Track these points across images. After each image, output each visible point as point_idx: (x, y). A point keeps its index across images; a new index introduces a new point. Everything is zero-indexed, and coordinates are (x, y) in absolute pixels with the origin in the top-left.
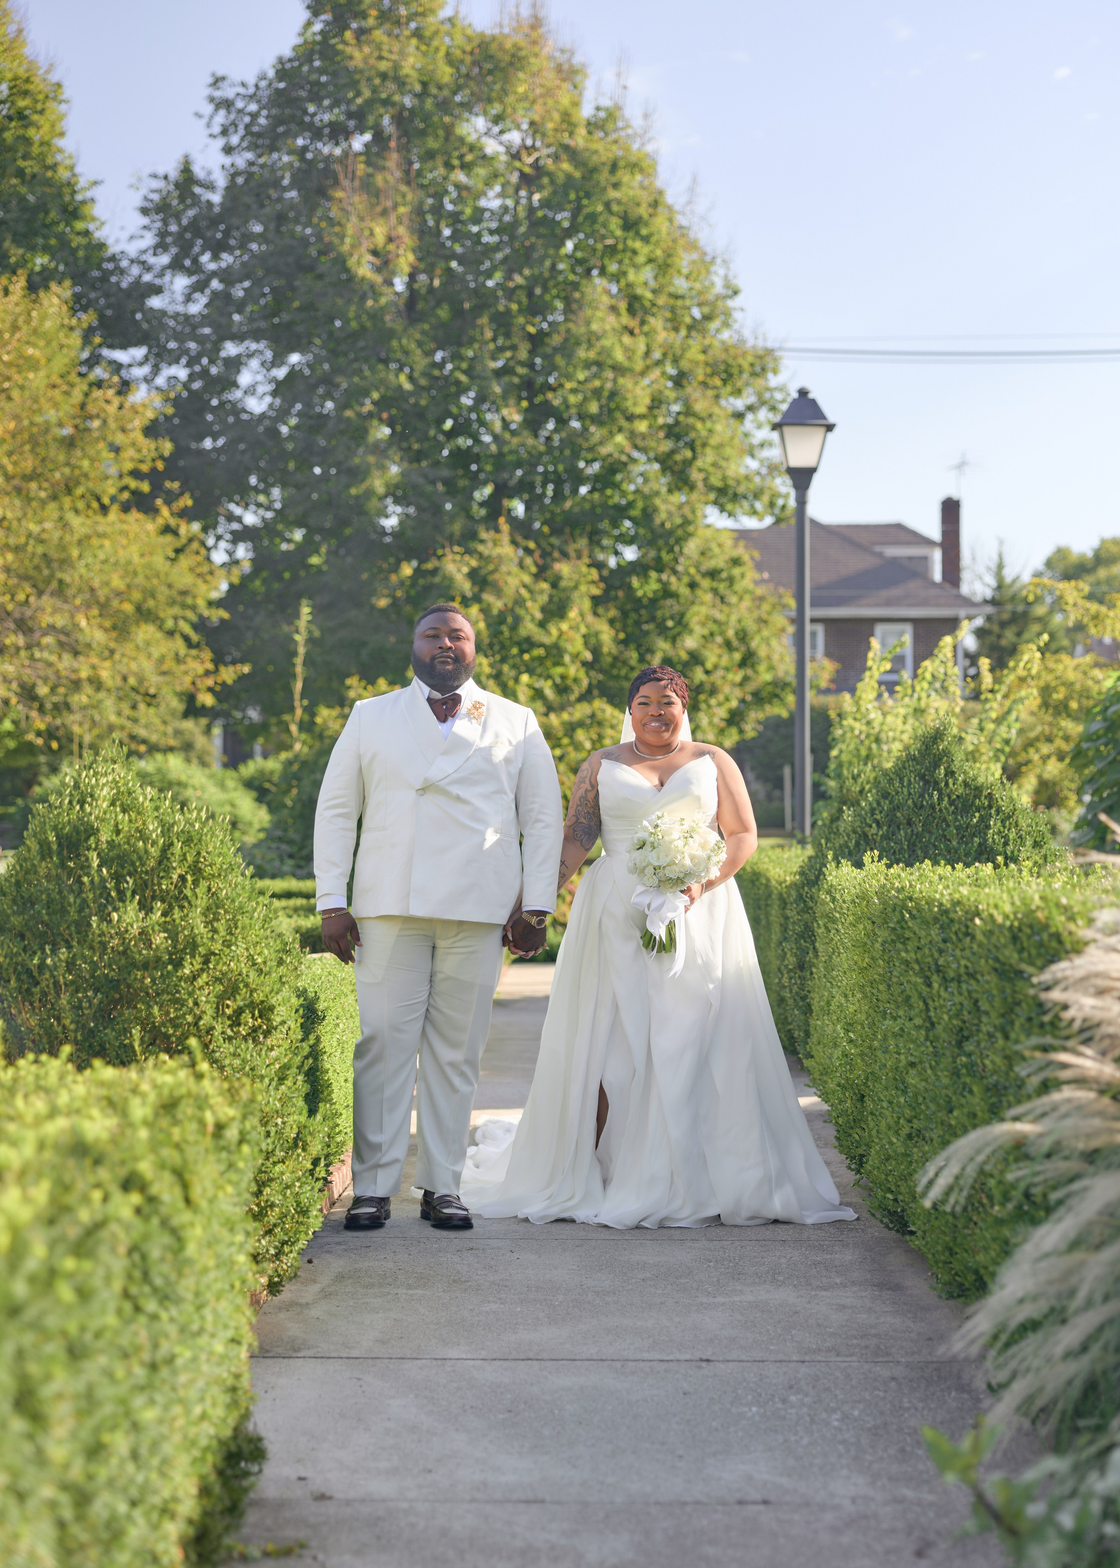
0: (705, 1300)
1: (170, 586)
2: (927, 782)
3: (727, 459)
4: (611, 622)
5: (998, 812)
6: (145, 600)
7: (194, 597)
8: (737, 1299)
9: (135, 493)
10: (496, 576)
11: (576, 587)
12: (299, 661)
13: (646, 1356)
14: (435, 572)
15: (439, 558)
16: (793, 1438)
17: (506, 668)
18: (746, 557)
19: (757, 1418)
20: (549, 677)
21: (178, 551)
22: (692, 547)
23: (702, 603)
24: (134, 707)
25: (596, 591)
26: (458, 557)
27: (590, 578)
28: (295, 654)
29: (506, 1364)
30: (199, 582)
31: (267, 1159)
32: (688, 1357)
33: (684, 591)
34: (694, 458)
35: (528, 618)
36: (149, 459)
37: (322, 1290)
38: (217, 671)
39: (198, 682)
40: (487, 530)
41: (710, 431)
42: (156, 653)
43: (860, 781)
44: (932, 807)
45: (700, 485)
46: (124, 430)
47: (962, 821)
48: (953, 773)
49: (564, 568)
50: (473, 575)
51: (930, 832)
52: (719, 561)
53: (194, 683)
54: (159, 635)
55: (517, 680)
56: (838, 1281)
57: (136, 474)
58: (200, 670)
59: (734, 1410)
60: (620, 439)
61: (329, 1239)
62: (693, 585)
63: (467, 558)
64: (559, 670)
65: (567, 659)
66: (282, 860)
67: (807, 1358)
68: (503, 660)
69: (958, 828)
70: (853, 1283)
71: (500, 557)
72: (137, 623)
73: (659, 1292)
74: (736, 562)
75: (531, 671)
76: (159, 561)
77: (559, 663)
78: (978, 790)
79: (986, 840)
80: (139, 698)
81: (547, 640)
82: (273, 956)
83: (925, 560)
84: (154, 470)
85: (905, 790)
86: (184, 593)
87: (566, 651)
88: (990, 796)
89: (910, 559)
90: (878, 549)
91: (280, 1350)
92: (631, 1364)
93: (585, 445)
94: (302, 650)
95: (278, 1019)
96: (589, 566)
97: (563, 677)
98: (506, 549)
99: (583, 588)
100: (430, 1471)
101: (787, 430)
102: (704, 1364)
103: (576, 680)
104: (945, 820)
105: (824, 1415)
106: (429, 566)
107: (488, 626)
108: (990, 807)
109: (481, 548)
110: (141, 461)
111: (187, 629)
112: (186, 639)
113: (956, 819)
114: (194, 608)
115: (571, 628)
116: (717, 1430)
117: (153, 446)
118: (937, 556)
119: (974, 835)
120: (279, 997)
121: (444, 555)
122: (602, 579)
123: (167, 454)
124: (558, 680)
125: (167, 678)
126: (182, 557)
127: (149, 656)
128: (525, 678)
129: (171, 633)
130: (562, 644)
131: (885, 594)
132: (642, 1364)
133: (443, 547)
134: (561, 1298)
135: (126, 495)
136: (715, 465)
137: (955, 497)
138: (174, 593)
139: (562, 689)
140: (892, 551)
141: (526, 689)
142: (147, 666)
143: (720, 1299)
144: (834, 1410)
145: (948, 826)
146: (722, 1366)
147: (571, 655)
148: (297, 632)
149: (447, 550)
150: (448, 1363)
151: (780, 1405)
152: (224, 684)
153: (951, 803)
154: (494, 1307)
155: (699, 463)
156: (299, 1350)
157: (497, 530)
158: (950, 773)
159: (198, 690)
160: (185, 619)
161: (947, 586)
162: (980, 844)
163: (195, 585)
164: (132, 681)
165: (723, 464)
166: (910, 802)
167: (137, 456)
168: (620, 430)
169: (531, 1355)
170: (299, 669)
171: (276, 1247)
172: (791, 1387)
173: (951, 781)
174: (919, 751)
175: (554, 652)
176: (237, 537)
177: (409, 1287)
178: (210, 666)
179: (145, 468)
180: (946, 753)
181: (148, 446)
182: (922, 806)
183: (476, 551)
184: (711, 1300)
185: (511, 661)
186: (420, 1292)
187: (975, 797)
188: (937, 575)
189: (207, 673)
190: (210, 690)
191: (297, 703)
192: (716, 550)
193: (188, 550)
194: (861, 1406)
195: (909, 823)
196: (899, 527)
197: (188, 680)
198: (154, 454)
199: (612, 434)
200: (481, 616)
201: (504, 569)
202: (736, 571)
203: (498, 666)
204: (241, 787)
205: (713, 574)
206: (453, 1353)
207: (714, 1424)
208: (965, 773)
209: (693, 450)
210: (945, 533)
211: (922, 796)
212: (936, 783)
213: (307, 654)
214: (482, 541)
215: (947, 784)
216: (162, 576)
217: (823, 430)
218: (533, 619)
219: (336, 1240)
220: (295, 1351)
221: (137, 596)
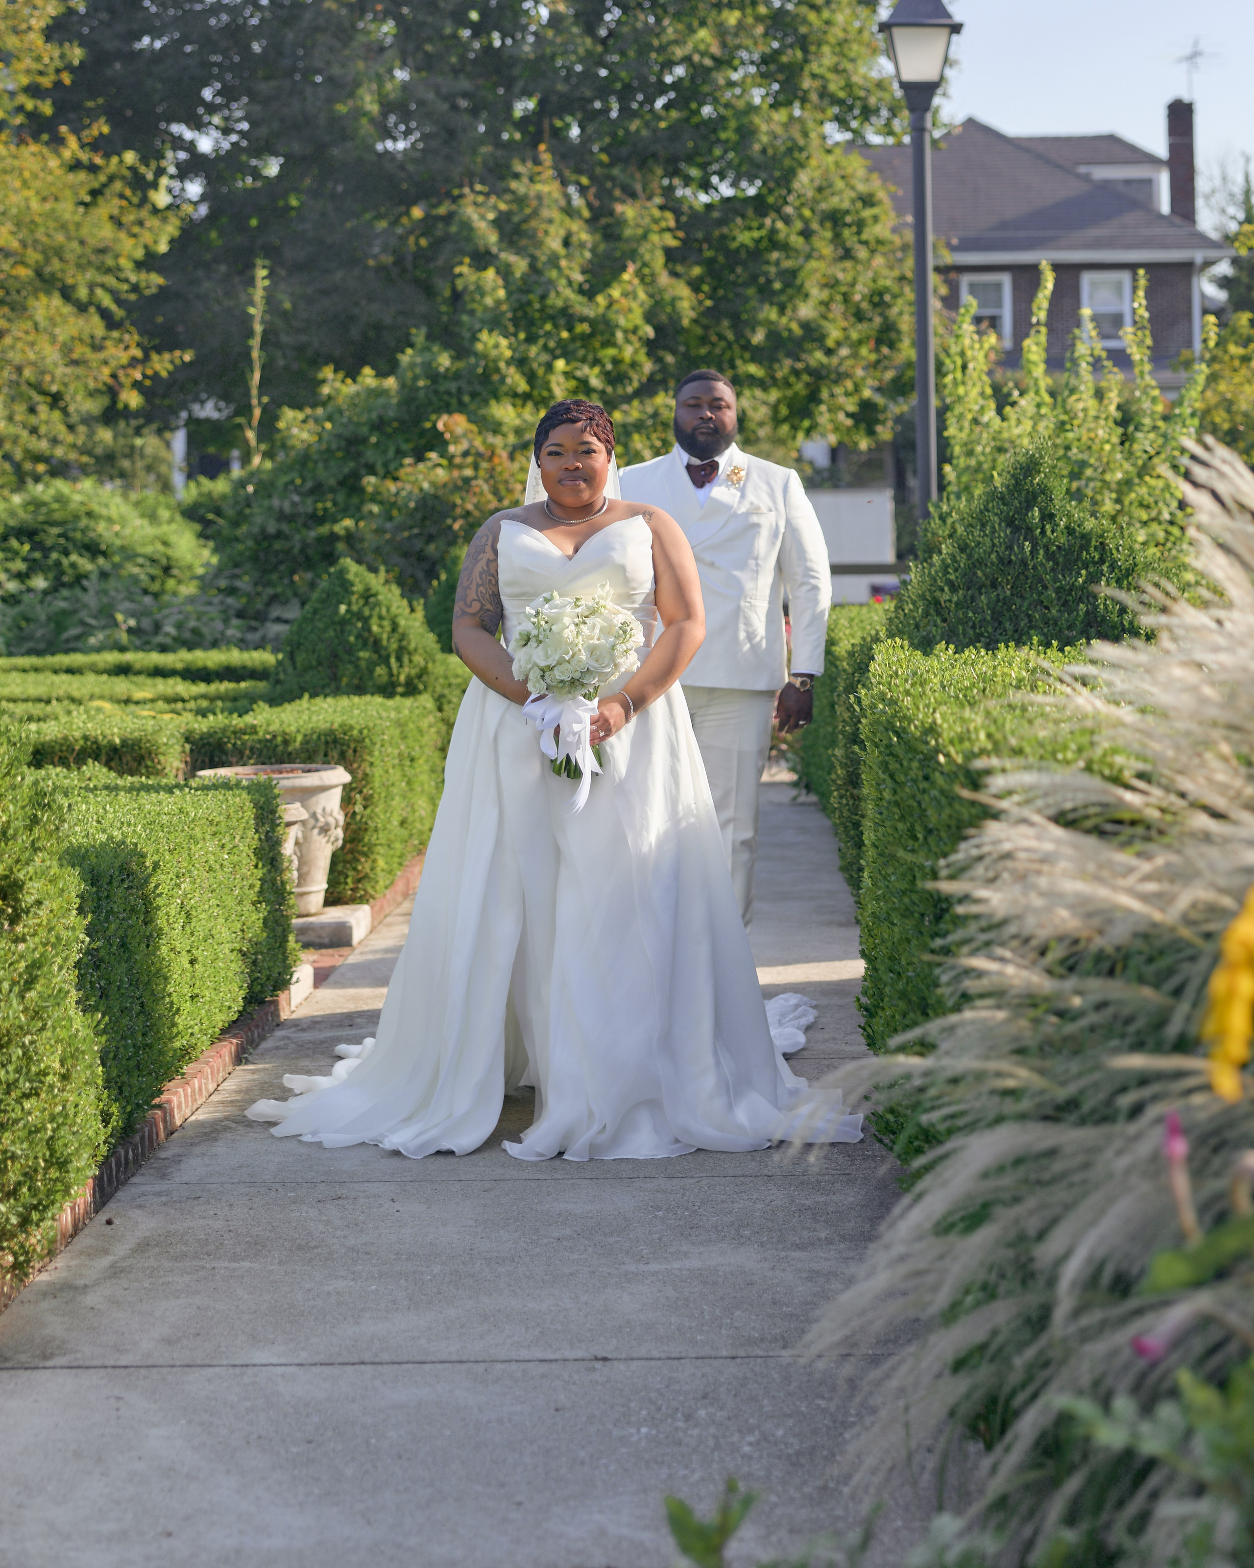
0: (632, 1267)
1: (82, 243)
2: (1016, 529)
3: (853, 60)
4: (695, 286)
5: (1112, 567)
6: (47, 260)
7: (117, 256)
8: (676, 1265)
9: (33, 116)
10: (534, 223)
11: (645, 237)
12: (255, 343)
13: (524, 1354)
14: (449, 218)
15: (455, 199)
16: (682, 1472)
17: (533, 351)
18: (881, 195)
19: (643, 1444)
20: (596, 362)
21: (95, 193)
22: (804, 180)
23: (821, 257)
24: (32, 410)
25: (671, 241)
26: (480, 199)
27: (663, 224)
28: (250, 334)
29: (327, 1370)
30: (123, 235)
31: (8, 1093)
32: (580, 1354)
33: (797, 241)
34: (806, 61)
35: (563, 282)
36: (51, 70)
37: (113, 1266)
38: (147, 358)
39: (121, 374)
40: (523, 161)
41: (828, 23)
42: (63, 334)
43: (949, 521)
44: (1024, 563)
45: (814, 97)
46: (16, 31)
47: (1065, 581)
48: (1052, 516)
49: (627, 211)
50: (501, 223)
51: (1022, 597)
52: (841, 200)
53: (114, 376)
54: (67, 309)
55: (549, 367)
56: (823, 1235)
57: (33, 90)
58: (124, 358)
59: (615, 1432)
60: (703, 33)
61: (148, 1188)
62: (807, 234)
63: (493, 199)
64: (611, 352)
65: (619, 335)
66: (226, 621)
67: (741, 1353)
68: (531, 339)
69: (1058, 591)
70: (843, 1238)
71: (539, 197)
72: (35, 293)
73: (576, 1256)
74: (868, 201)
75: (567, 355)
76: (67, 209)
77: (610, 343)
78: (1086, 537)
79: (1096, 607)
80: (37, 398)
81: (590, 312)
82: (20, 814)
83: (1148, 183)
84: (58, 84)
85: (987, 540)
86: (102, 251)
87: (617, 326)
88: (1102, 547)
89: (1128, 182)
90: (1083, 169)
91: (23, 1358)
92: (499, 1366)
93: (656, 42)
94: (258, 328)
95: (30, 900)
96: (662, 208)
97: (616, 361)
98: (548, 188)
99: (655, 238)
100: (169, 1535)
101: (897, 32)
102: (598, 1365)
103: (634, 365)
104: (1041, 580)
105: (736, 1438)
106: (442, 210)
107: (509, 293)
108: (1102, 561)
109: (514, 185)
110: (41, 73)
111: (107, 301)
112: (105, 314)
113: (1055, 580)
114: (115, 271)
115: (625, 295)
116: (583, 1463)
117: (56, 53)
118: (1164, 180)
119: (1080, 600)
120: (31, 869)
121: (461, 196)
122: (679, 226)
123: (76, 62)
124: (609, 367)
125: (80, 371)
126: (100, 200)
127: (53, 339)
128: (560, 364)
129: (82, 308)
130: (611, 315)
131: (1093, 232)
132: (514, 1366)
133: (461, 186)
134: (436, 1269)
135: (18, 120)
136: (836, 70)
137: (1186, 98)
138: (88, 250)
139: (615, 378)
140: (1101, 173)
141: (562, 379)
142: (51, 355)
143: (653, 1267)
144: (751, 1430)
145: (1045, 587)
146: (622, 1366)
147: (625, 331)
148: (252, 304)
149: (466, 190)
150: (250, 1371)
151: (681, 1424)
152: (156, 376)
153: (1050, 556)
154: (341, 1284)
155: (814, 67)
156: (52, 1356)
157: (537, 162)
158: (1048, 517)
159: (121, 385)
160: (103, 286)
161: (1177, 220)
162: (1087, 612)
163: (116, 240)
164: (27, 373)
165: (849, 66)
166: (993, 556)
167: (35, 66)
168: (703, 23)
169: (367, 1357)
170: (255, 354)
171: (19, 1215)
172: (705, 1397)
173: (1048, 527)
174: (1007, 487)
175: (601, 327)
176: (184, 172)
177: (235, 1258)
178: (138, 353)
179: (46, 82)
180: (1044, 490)
181: (50, 53)
182: (1010, 561)
183: (508, 190)
184: (642, 1267)
185: (541, 342)
186: (246, 1264)
187: (1083, 548)
188: (1165, 206)
189: (134, 362)
190: (136, 385)
191: (254, 401)
192: (840, 184)
193: (108, 192)
194: (790, 1422)
195: (994, 585)
196: (1112, 139)
197: (106, 371)
198: (58, 63)
199: (692, 30)
200: (500, 282)
201: (545, 213)
202: (867, 213)
203: (523, 347)
204: (178, 517)
205: (835, 219)
206: (261, 1356)
207: (582, 1454)
208: (1069, 516)
209: (805, 50)
210: (1172, 148)
211: (1010, 548)
212: (1030, 530)
213: (265, 333)
214: (517, 176)
215: (1043, 532)
216: (72, 227)
217: (946, 31)
218: (570, 283)
219: (157, 1188)
220: (45, 1357)
221: (33, 256)
